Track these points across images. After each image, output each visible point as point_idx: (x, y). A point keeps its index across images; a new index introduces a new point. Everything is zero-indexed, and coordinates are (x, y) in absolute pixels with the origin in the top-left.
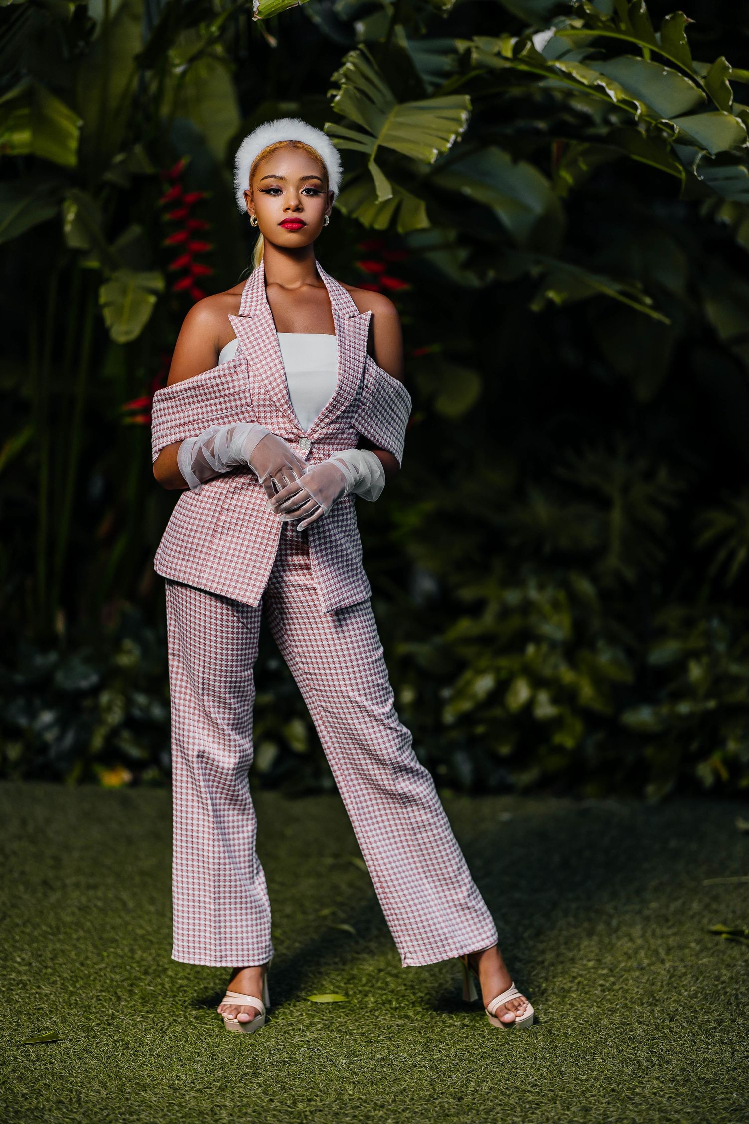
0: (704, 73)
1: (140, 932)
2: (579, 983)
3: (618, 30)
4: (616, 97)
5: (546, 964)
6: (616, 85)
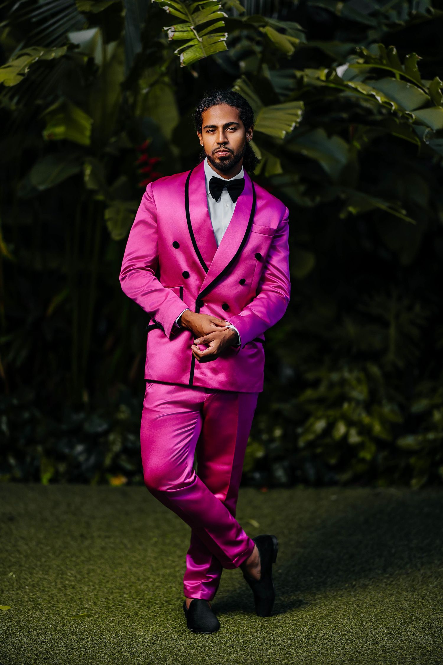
0: (428, 86)
4: (381, 100)
6: (381, 94)
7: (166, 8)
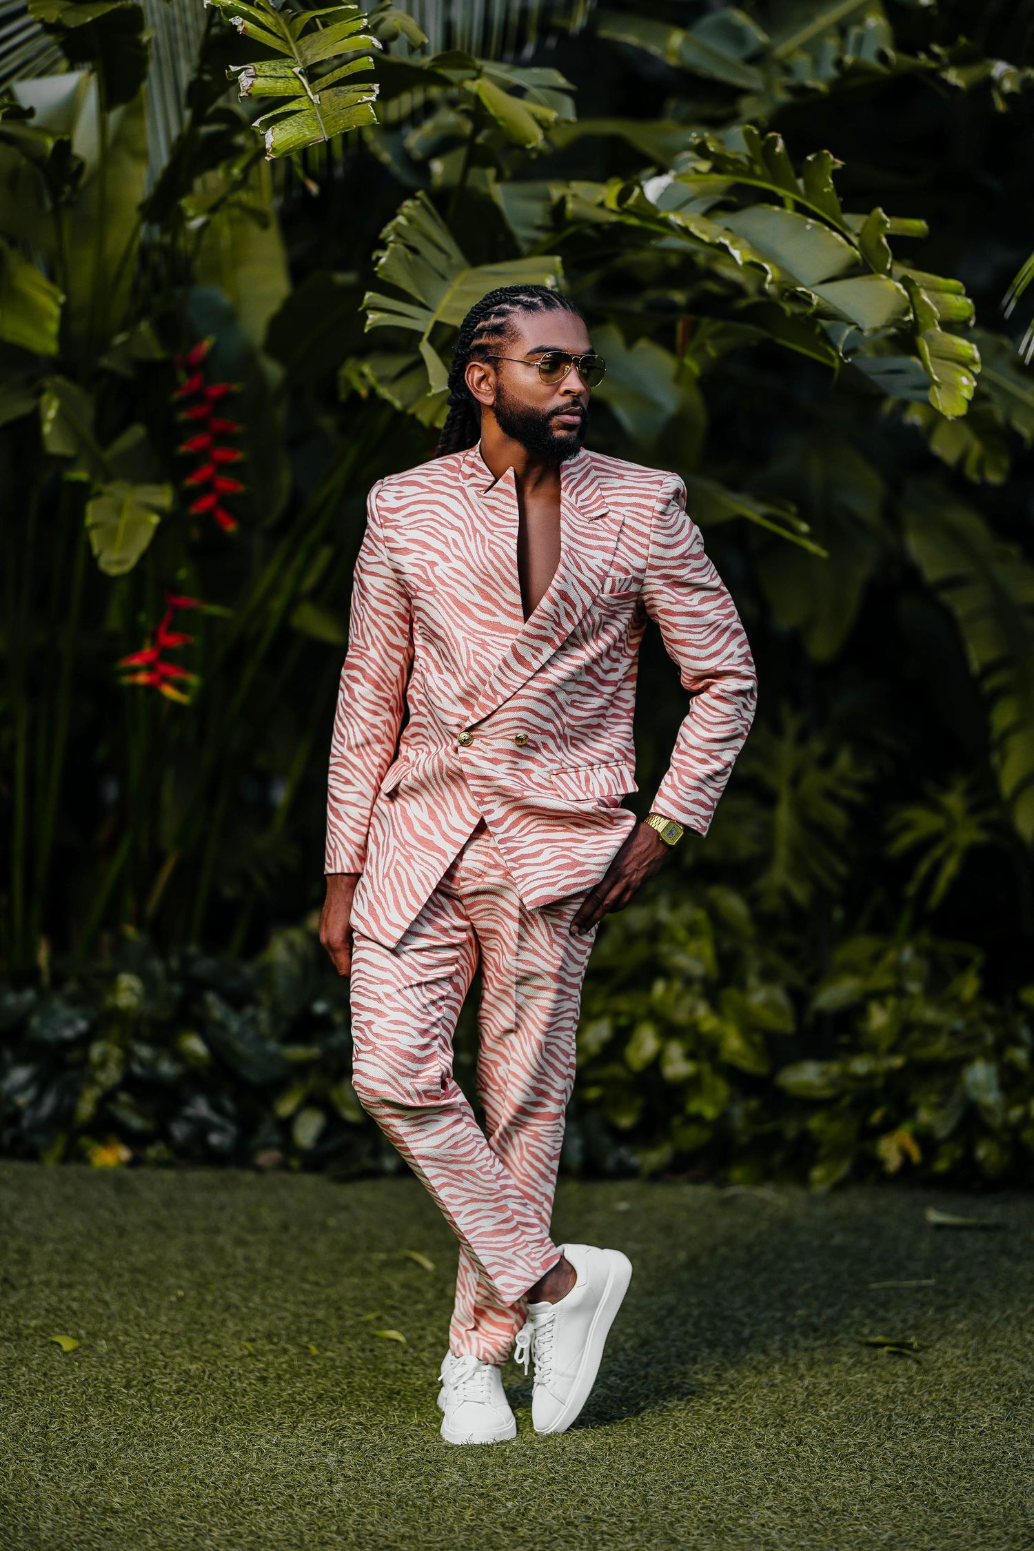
0: (858, 230)
3: (751, 174)
4: (742, 258)
6: (743, 242)
7: (237, 21)
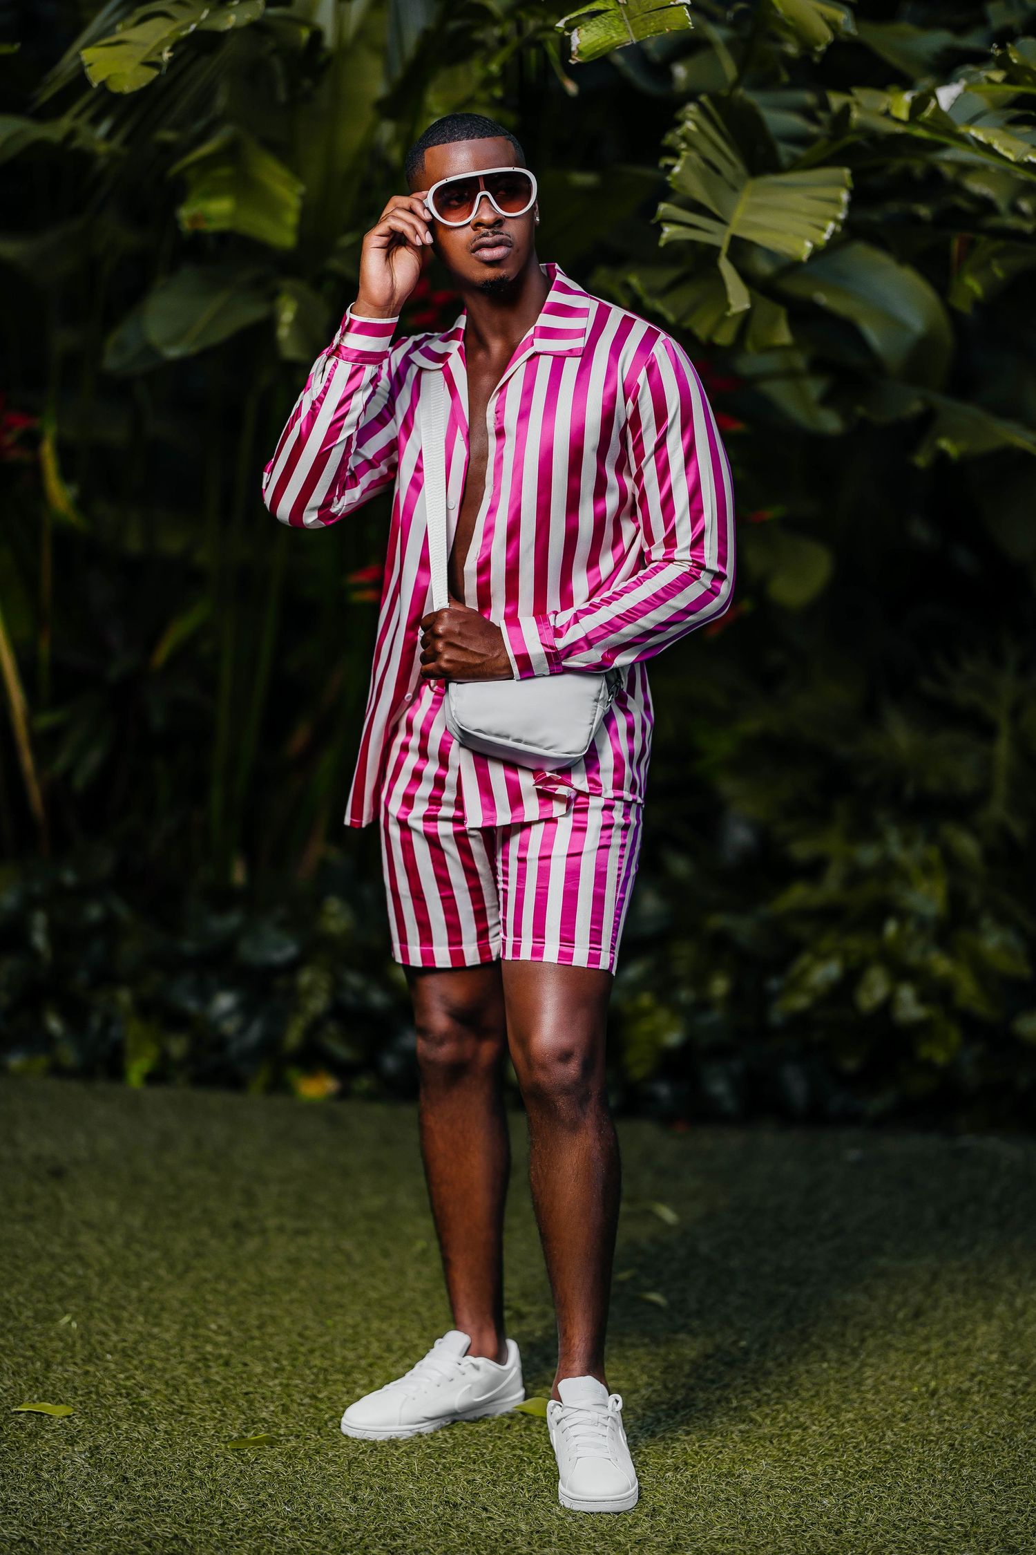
1: (373, 1295)
2: (980, 1382)
5: (933, 1355)
